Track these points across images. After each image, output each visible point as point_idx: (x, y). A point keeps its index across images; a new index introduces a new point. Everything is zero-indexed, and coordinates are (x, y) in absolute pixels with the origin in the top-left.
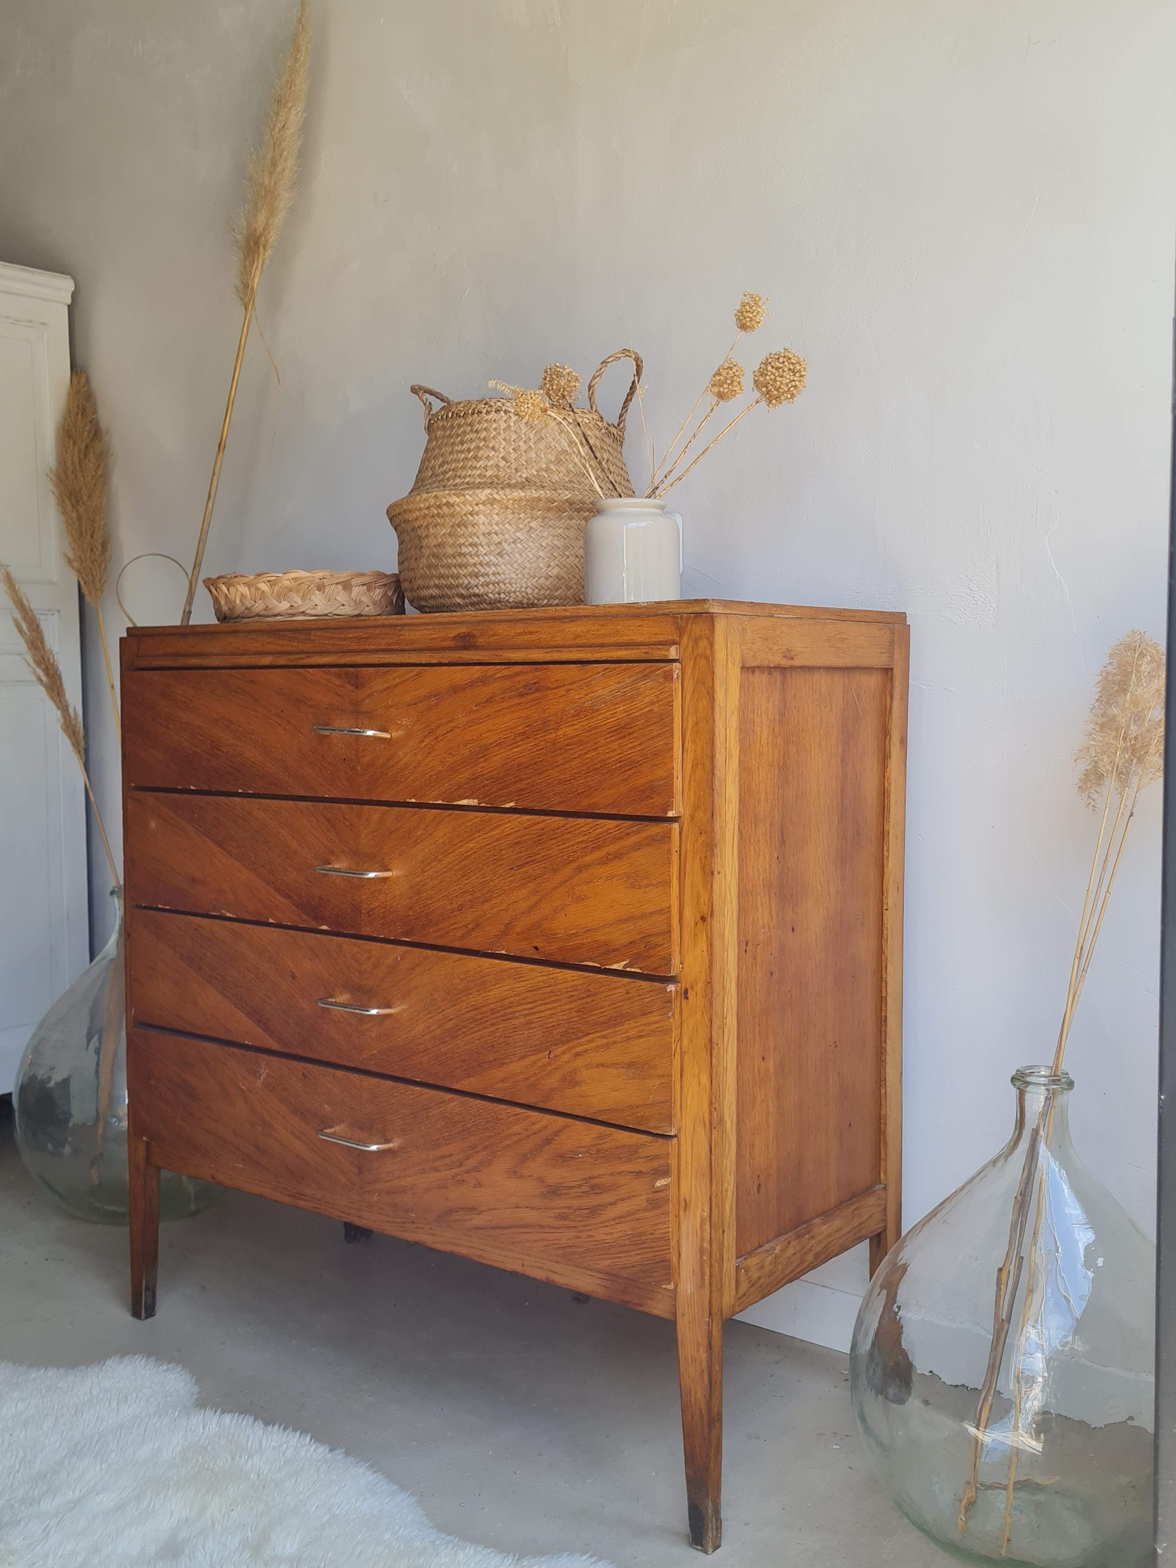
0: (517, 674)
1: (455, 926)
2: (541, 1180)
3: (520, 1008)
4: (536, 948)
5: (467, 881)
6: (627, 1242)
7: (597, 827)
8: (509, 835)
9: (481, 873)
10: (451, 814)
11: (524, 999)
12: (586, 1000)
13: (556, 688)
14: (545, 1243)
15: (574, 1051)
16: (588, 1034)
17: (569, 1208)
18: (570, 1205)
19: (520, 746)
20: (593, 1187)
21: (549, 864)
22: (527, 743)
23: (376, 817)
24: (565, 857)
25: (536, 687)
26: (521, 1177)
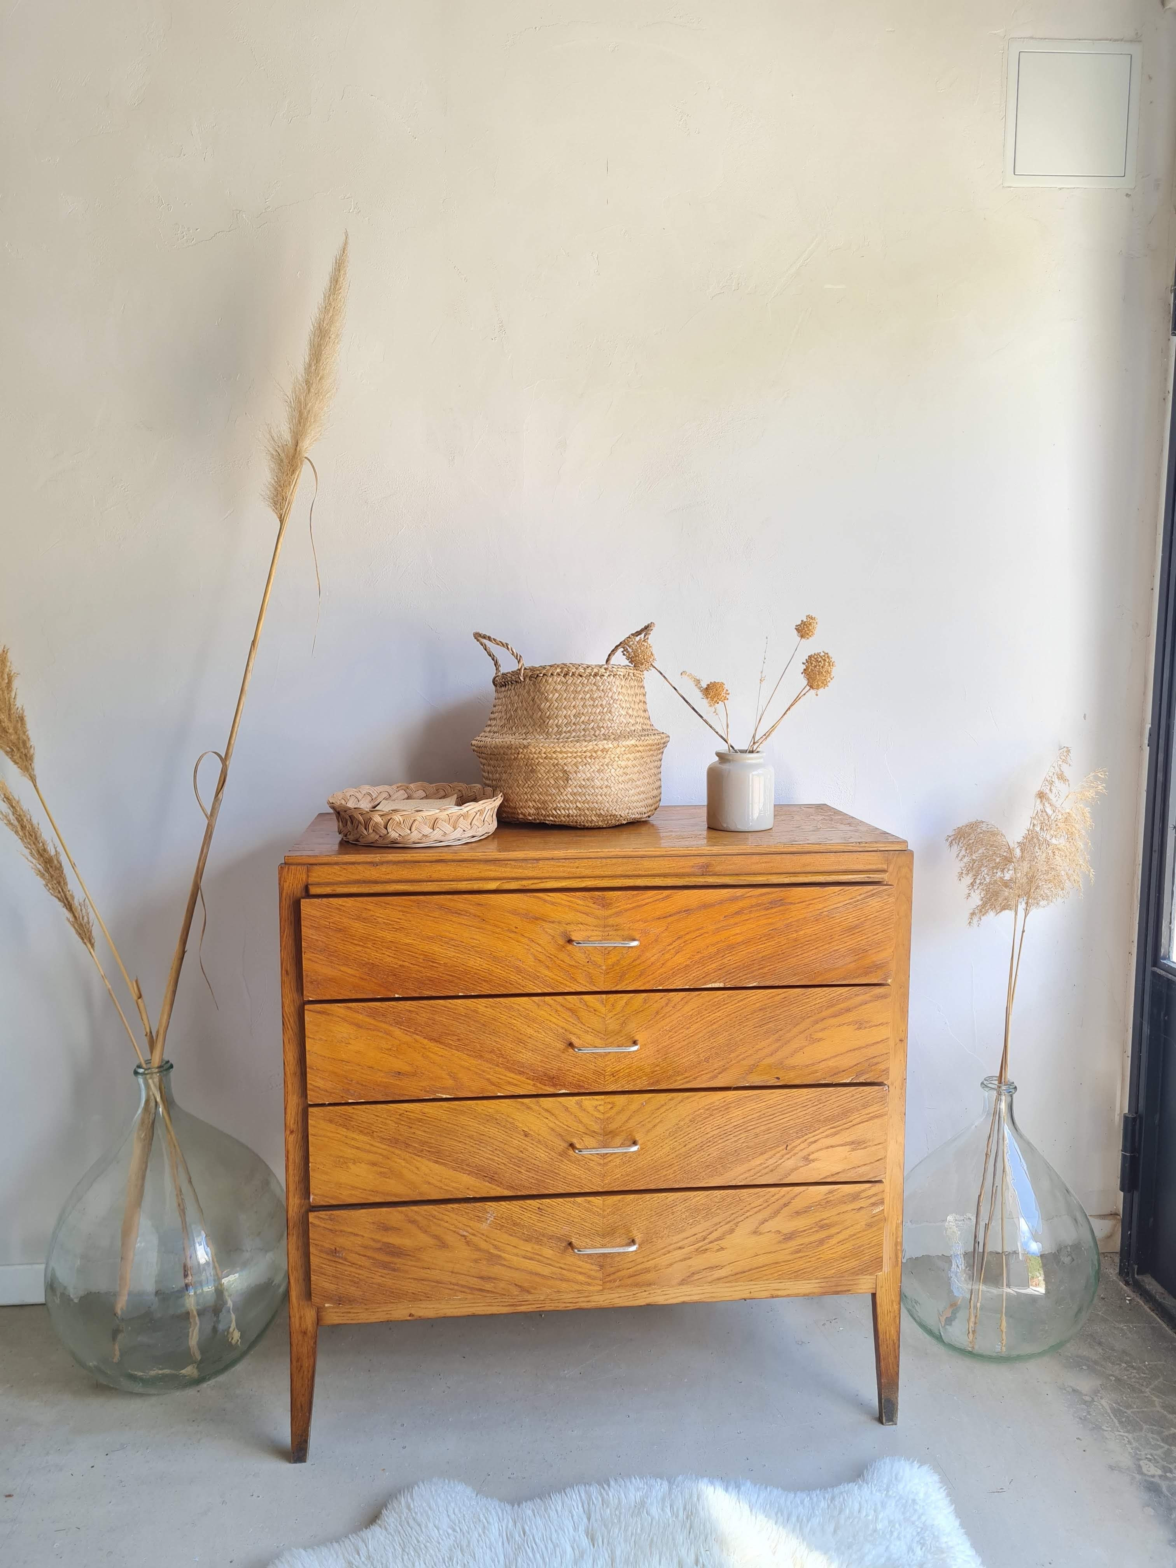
0: (764, 894)
1: (703, 1073)
2: (779, 1232)
3: (760, 1121)
4: (778, 1078)
5: (714, 1040)
6: (849, 1254)
7: (831, 993)
8: (754, 1004)
9: (727, 1033)
10: (699, 994)
11: (764, 1114)
12: (819, 1106)
13: (798, 903)
14: (780, 1273)
15: (808, 1141)
16: (819, 1129)
17: (802, 1244)
18: (802, 1243)
19: (765, 943)
20: (822, 1227)
21: (790, 1020)
22: (772, 941)
23: (623, 1002)
24: (804, 1015)
25: (781, 902)
26: (761, 1234)
